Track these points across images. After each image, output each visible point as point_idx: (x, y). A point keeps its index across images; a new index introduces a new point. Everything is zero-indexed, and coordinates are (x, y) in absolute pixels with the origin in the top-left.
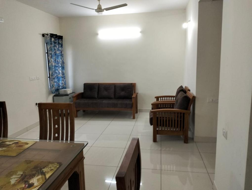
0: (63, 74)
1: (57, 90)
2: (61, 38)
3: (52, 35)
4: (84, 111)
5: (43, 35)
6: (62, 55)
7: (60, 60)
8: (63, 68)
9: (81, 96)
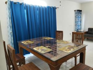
0: (80, 24)
1: (78, 30)
2: (81, 11)
3: (78, 10)
4: (87, 39)
5: (75, 11)
6: (81, 17)
7: (80, 19)
8: (81, 22)
9: (86, 33)
